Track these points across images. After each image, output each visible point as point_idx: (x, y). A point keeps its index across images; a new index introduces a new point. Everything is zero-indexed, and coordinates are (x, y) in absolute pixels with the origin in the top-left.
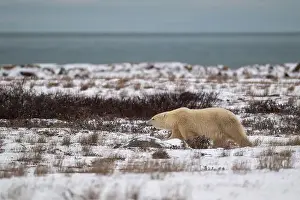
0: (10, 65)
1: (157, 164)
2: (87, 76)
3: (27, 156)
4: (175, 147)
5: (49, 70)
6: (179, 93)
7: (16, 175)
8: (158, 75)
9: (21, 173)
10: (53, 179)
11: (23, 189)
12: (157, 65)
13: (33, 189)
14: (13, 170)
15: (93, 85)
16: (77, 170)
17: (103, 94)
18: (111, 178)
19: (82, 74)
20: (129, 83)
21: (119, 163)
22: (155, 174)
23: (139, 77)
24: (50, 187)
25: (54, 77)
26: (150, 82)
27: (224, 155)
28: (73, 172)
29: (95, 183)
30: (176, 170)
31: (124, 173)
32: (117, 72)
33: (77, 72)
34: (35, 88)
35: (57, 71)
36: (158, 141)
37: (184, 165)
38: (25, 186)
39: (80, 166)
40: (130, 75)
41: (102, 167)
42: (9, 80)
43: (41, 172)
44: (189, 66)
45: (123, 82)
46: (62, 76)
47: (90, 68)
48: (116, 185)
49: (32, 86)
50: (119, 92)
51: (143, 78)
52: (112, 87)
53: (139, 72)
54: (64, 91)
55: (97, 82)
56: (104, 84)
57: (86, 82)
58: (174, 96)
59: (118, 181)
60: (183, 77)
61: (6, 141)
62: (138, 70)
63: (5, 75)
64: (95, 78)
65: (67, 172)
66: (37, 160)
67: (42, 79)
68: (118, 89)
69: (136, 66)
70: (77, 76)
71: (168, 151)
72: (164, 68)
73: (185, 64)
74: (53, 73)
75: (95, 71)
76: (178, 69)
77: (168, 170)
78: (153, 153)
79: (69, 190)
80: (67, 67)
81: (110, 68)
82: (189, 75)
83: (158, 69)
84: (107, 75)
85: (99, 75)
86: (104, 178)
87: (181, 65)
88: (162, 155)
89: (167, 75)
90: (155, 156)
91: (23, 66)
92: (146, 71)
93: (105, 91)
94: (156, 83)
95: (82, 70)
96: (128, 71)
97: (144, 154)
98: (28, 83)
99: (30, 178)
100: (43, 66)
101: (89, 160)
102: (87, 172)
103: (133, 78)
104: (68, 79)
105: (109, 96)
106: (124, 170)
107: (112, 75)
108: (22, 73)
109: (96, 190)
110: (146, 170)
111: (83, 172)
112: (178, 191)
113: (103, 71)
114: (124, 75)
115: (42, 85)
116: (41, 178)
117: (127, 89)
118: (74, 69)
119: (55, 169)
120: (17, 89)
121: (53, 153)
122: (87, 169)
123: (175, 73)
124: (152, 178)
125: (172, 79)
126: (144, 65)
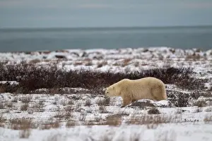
0: (47, 51)
1: (151, 118)
2: (101, 58)
3: (61, 114)
4: (164, 106)
5: (75, 53)
6: (166, 68)
7: (53, 127)
8: (151, 56)
9: (57, 125)
10: (79, 130)
11: (58, 137)
12: (150, 49)
13: (65, 137)
14: (51, 124)
15: (106, 64)
16: (96, 123)
17: (113, 70)
18: (119, 128)
19: (98, 56)
20: (131, 62)
21: (125, 117)
22: (150, 125)
23: (138, 58)
24: (77, 135)
25: (79, 58)
26: (145, 61)
27: (198, 111)
28: (93, 125)
29: (109, 132)
30: (165, 122)
31: (128, 124)
32: (123, 54)
33: (95, 55)
34: (66, 66)
35: (81, 54)
36: (152, 102)
37: (171, 118)
38: (60, 135)
39: (98, 120)
40: (131, 57)
41: (113, 121)
42: (47, 61)
43: (69, 125)
44: (173, 50)
45: (127, 62)
46: (84, 58)
47: (104, 52)
48: (123, 132)
49: (64, 65)
50: (124, 68)
51: (141, 58)
52: (119, 65)
53: (139, 55)
54: (86, 68)
55: (109, 62)
56: (114, 63)
57: (101, 61)
58: (163, 71)
59: (124, 130)
60: (169, 57)
61: (46, 103)
62: (137, 52)
63: (44, 58)
64: (107, 59)
65: (89, 125)
66: (68, 116)
67: (71, 60)
68: (123, 66)
69: (135, 50)
70: (95, 58)
71: (159, 109)
72: (155, 51)
73: (170, 48)
74: (78, 55)
75: (107, 54)
76: (165, 52)
77: (159, 122)
78: (148, 110)
79: (90, 137)
80: (88, 51)
81: (117, 52)
82: (174, 55)
83: (151, 52)
84: (116, 56)
85: (110, 56)
86: (115, 128)
87: (167, 49)
88: (155, 112)
89: (157, 56)
90: (151, 112)
91: (57, 52)
92: (143, 54)
93: (114, 67)
94: (150, 62)
95: (98, 53)
96: (130, 53)
97: (142, 111)
98: (61, 63)
99: (63, 129)
100: (71, 51)
101: (104, 116)
102: (102, 124)
103: (134, 58)
104: (89, 60)
105: (118, 71)
107: (119, 56)
108: (57, 57)
109: (110, 137)
110: (144, 123)
111: (100, 124)
112: (166, 137)
113: (113, 54)
114: (127, 56)
115: (70, 64)
116: (71, 129)
117: (130, 66)
118: (93, 53)
119: (80, 123)
120: (53, 68)
121: (79, 111)
122: (103, 122)
123: (163, 54)
124: (148, 128)
125: (161, 59)
126: (142, 49)
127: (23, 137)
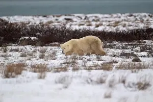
0: (58, 15)
1: (135, 65)
2: (98, 20)
3: (68, 61)
4: (144, 56)
5: (79, 17)
6: (145, 28)
7: (63, 71)
8: (135, 19)
9: (65, 70)
10: (82, 73)
11: (66, 78)
12: (134, 14)
13: (72, 78)
14: (61, 68)
15: (102, 25)
16: (94, 68)
17: (107, 29)
18: (111, 72)
19: (96, 19)
20: (120, 24)
21: (115, 64)
22: (134, 70)
23: (125, 20)
24: (80, 77)
25: (82, 20)
26: (131, 23)
28: (92, 69)
29: (103, 75)
30: (144, 68)
31: (118, 69)
32: (114, 18)
33: (94, 18)
34: (72, 26)
35: (83, 18)
36: (135, 53)
37: (149, 65)
38: (68, 77)
39: (95, 66)
40: (121, 20)
41: (106, 67)
42: (59, 22)
43: (74, 70)
44: (151, 15)
45: (117, 23)
46: (86, 20)
47: (100, 16)
48: (114, 75)
49: (71, 25)
50: (115, 28)
51: (127, 21)
52: (112, 26)
53: (126, 18)
54: (87, 28)
55: (104, 23)
56: (108, 24)
57: (98, 23)
58: (143, 31)
59: (115, 73)
60: (148, 20)
61: (57, 53)
62: (124, 17)
63: (57, 20)
64: (103, 21)
65: (89, 69)
66: (74, 63)
67: (76, 22)
68: (114, 26)
69: (123, 15)
70: (94, 20)
71: (140, 58)
72: (138, 16)
73: (149, 14)
74: (81, 18)
75: (102, 18)
76: (145, 16)
77: (140, 68)
78: (132, 59)
79: (90, 79)
80: (88, 16)
81: (110, 16)
82: (151, 19)
83: (135, 16)
84: (108, 19)
85: (105, 19)
86: (108, 72)
87: (147, 15)
88: (137, 60)
89: (139, 19)
90: (133, 61)
91: (66, 15)
92: (129, 18)
93: (108, 27)
94: (134, 24)
95: (96, 17)
96: (120, 17)
97: (128, 60)
98: (69, 24)
99: (70, 72)
100: (76, 15)
101: (100, 63)
102: (99, 69)
103: (122, 21)
104: (89, 22)
105: (110, 30)
106: (118, 68)
107: (111, 19)
108: (66, 19)
109: (104, 78)
110: (129, 68)
111: (97, 69)
112: (145, 78)
113: (107, 17)
114: (117, 19)
115: (76, 25)
116: (76, 72)
117: (119, 26)
118: (92, 17)
119: (82, 68)
120: (63, 27)
121: (82, 59)
122: (99, 67)
123: (143, 18)
124: (132, 72)
125: (142, 21)
126: (128, 14)
127: (40, 78)
